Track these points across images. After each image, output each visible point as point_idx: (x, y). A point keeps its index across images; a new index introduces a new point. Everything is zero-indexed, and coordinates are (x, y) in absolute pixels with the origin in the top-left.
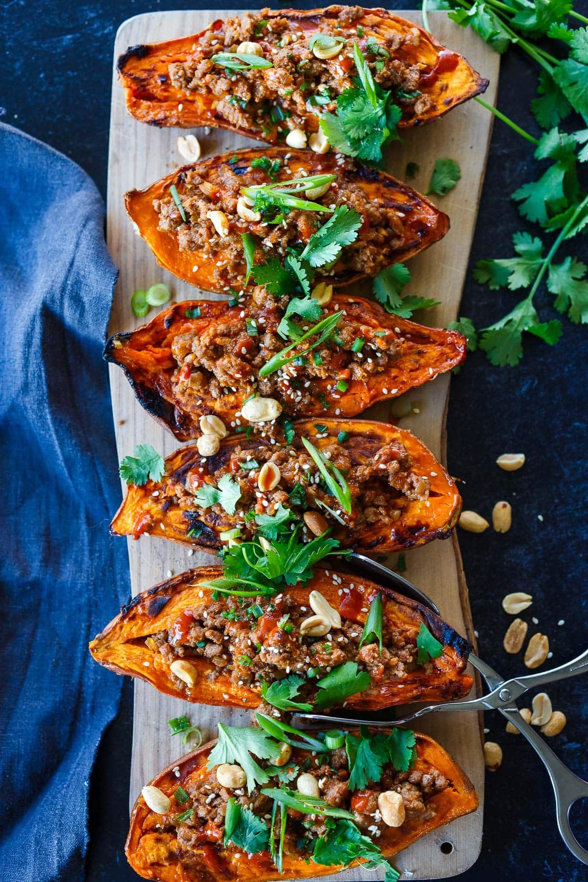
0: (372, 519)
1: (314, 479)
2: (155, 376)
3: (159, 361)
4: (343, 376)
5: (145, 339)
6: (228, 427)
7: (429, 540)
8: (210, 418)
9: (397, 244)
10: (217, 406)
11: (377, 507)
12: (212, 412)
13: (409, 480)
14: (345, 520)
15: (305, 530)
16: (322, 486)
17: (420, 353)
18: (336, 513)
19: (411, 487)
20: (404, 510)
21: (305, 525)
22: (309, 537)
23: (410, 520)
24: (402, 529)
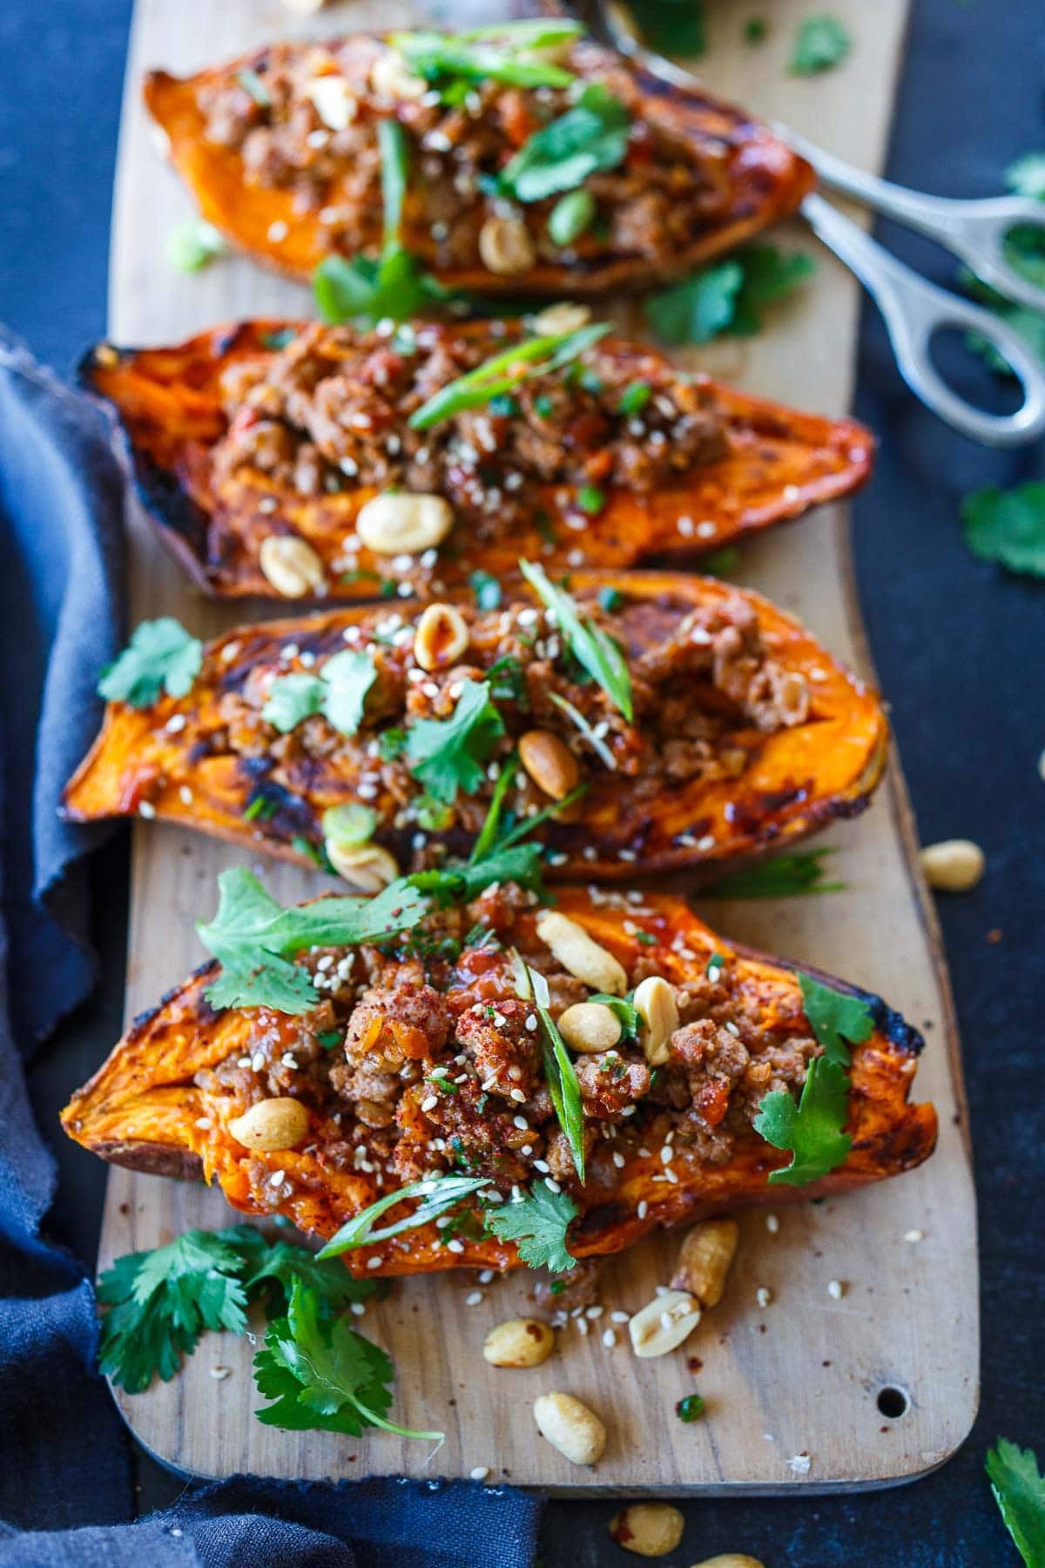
0: (677, 768)
1: (546, 648)
2: (179, 445)
3: (192, 414)
4: (595, 464)
5: (170, 367)
6: (328, 573)
7: (819, 824)
8: (289, 546)
9: (709, 202)
10: (308, 518)
11: (693, 740)
12: (294, 531)
13: (760, 678)
14: (617, 755)
15: (521, 781)
16: (568, 666)
17: (770, 458)
18: (596, 735)
19: (766, 695)
20: (755, 754)
21: (524, 770)
22: (531, 801)
23: (766, 779)
24: (748, 802)
